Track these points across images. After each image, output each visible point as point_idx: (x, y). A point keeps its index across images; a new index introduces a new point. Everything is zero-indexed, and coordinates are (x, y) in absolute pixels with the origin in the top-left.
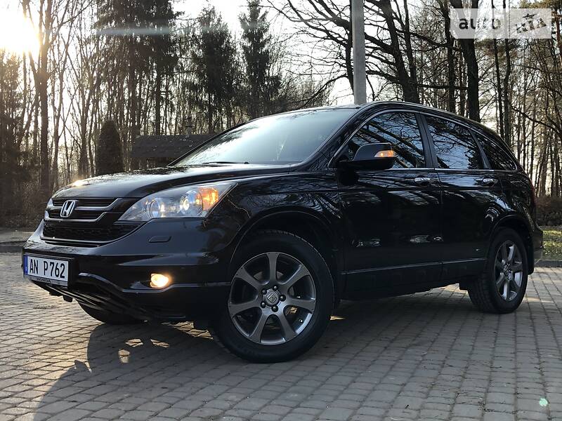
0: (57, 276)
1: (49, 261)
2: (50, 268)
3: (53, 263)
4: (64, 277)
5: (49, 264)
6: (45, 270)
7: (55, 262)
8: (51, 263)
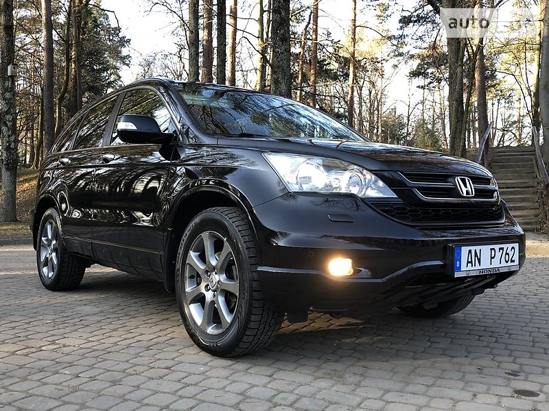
0: (507, 262)
1: (497, 247)
2: (498, 254)
3: (503, 249)
4: (514, 261)
5: (497, 250)
6: (492, 258)
7: (505, 246)
8: (500, 249)
